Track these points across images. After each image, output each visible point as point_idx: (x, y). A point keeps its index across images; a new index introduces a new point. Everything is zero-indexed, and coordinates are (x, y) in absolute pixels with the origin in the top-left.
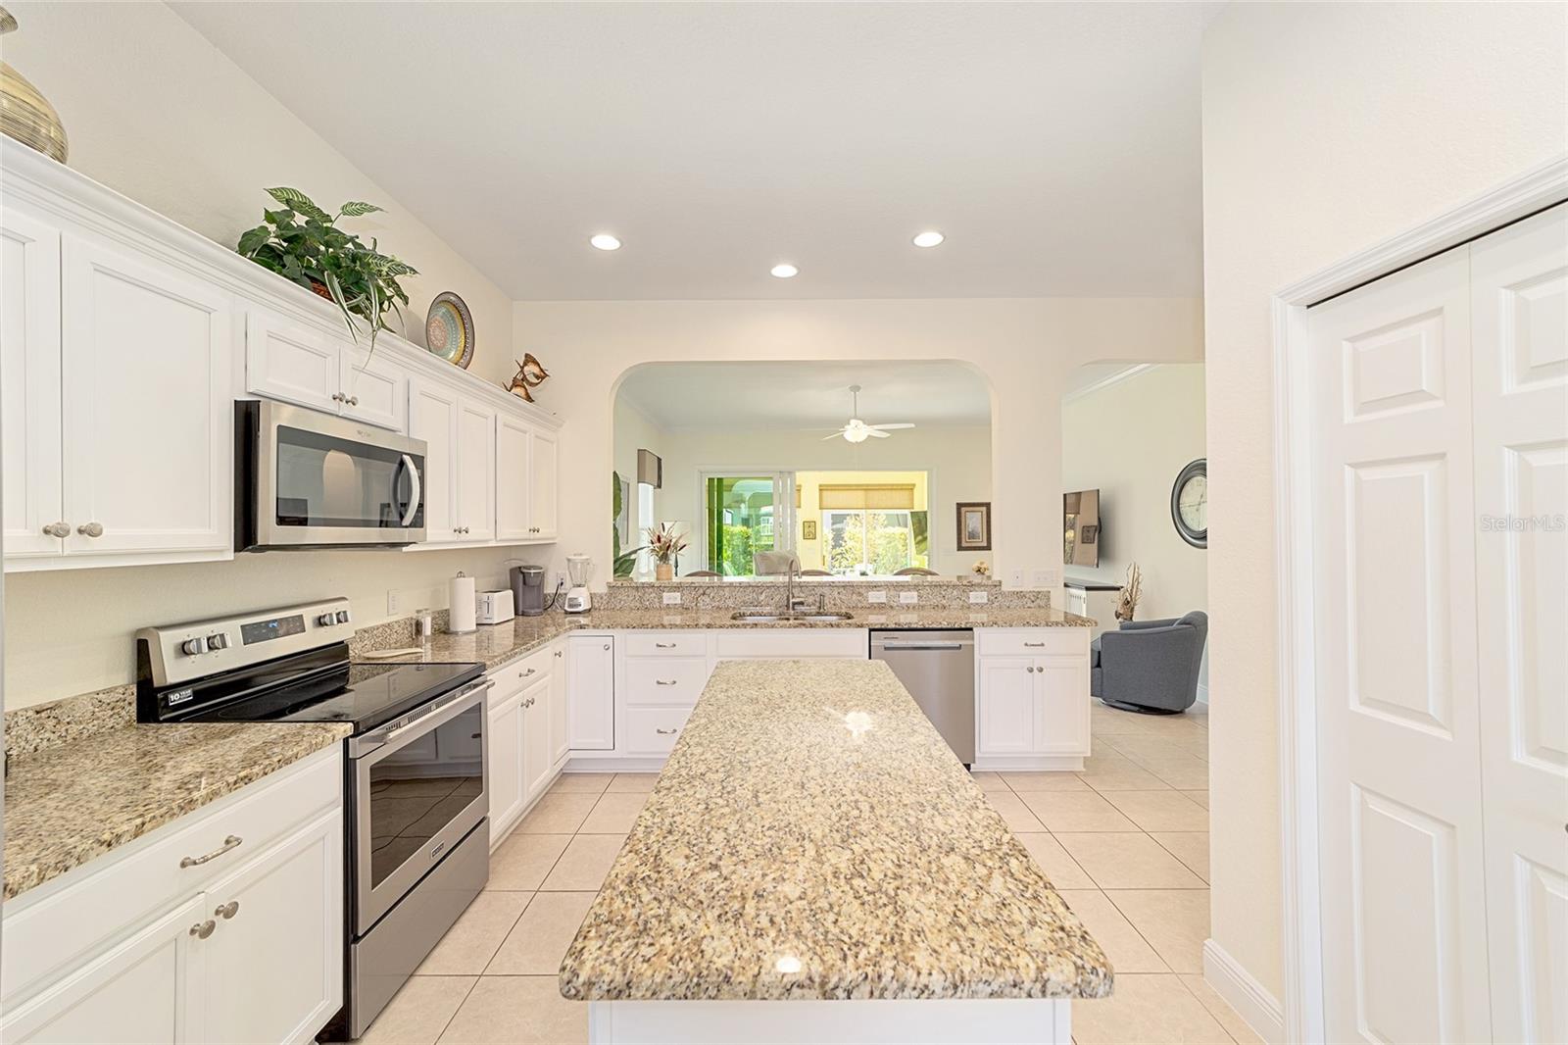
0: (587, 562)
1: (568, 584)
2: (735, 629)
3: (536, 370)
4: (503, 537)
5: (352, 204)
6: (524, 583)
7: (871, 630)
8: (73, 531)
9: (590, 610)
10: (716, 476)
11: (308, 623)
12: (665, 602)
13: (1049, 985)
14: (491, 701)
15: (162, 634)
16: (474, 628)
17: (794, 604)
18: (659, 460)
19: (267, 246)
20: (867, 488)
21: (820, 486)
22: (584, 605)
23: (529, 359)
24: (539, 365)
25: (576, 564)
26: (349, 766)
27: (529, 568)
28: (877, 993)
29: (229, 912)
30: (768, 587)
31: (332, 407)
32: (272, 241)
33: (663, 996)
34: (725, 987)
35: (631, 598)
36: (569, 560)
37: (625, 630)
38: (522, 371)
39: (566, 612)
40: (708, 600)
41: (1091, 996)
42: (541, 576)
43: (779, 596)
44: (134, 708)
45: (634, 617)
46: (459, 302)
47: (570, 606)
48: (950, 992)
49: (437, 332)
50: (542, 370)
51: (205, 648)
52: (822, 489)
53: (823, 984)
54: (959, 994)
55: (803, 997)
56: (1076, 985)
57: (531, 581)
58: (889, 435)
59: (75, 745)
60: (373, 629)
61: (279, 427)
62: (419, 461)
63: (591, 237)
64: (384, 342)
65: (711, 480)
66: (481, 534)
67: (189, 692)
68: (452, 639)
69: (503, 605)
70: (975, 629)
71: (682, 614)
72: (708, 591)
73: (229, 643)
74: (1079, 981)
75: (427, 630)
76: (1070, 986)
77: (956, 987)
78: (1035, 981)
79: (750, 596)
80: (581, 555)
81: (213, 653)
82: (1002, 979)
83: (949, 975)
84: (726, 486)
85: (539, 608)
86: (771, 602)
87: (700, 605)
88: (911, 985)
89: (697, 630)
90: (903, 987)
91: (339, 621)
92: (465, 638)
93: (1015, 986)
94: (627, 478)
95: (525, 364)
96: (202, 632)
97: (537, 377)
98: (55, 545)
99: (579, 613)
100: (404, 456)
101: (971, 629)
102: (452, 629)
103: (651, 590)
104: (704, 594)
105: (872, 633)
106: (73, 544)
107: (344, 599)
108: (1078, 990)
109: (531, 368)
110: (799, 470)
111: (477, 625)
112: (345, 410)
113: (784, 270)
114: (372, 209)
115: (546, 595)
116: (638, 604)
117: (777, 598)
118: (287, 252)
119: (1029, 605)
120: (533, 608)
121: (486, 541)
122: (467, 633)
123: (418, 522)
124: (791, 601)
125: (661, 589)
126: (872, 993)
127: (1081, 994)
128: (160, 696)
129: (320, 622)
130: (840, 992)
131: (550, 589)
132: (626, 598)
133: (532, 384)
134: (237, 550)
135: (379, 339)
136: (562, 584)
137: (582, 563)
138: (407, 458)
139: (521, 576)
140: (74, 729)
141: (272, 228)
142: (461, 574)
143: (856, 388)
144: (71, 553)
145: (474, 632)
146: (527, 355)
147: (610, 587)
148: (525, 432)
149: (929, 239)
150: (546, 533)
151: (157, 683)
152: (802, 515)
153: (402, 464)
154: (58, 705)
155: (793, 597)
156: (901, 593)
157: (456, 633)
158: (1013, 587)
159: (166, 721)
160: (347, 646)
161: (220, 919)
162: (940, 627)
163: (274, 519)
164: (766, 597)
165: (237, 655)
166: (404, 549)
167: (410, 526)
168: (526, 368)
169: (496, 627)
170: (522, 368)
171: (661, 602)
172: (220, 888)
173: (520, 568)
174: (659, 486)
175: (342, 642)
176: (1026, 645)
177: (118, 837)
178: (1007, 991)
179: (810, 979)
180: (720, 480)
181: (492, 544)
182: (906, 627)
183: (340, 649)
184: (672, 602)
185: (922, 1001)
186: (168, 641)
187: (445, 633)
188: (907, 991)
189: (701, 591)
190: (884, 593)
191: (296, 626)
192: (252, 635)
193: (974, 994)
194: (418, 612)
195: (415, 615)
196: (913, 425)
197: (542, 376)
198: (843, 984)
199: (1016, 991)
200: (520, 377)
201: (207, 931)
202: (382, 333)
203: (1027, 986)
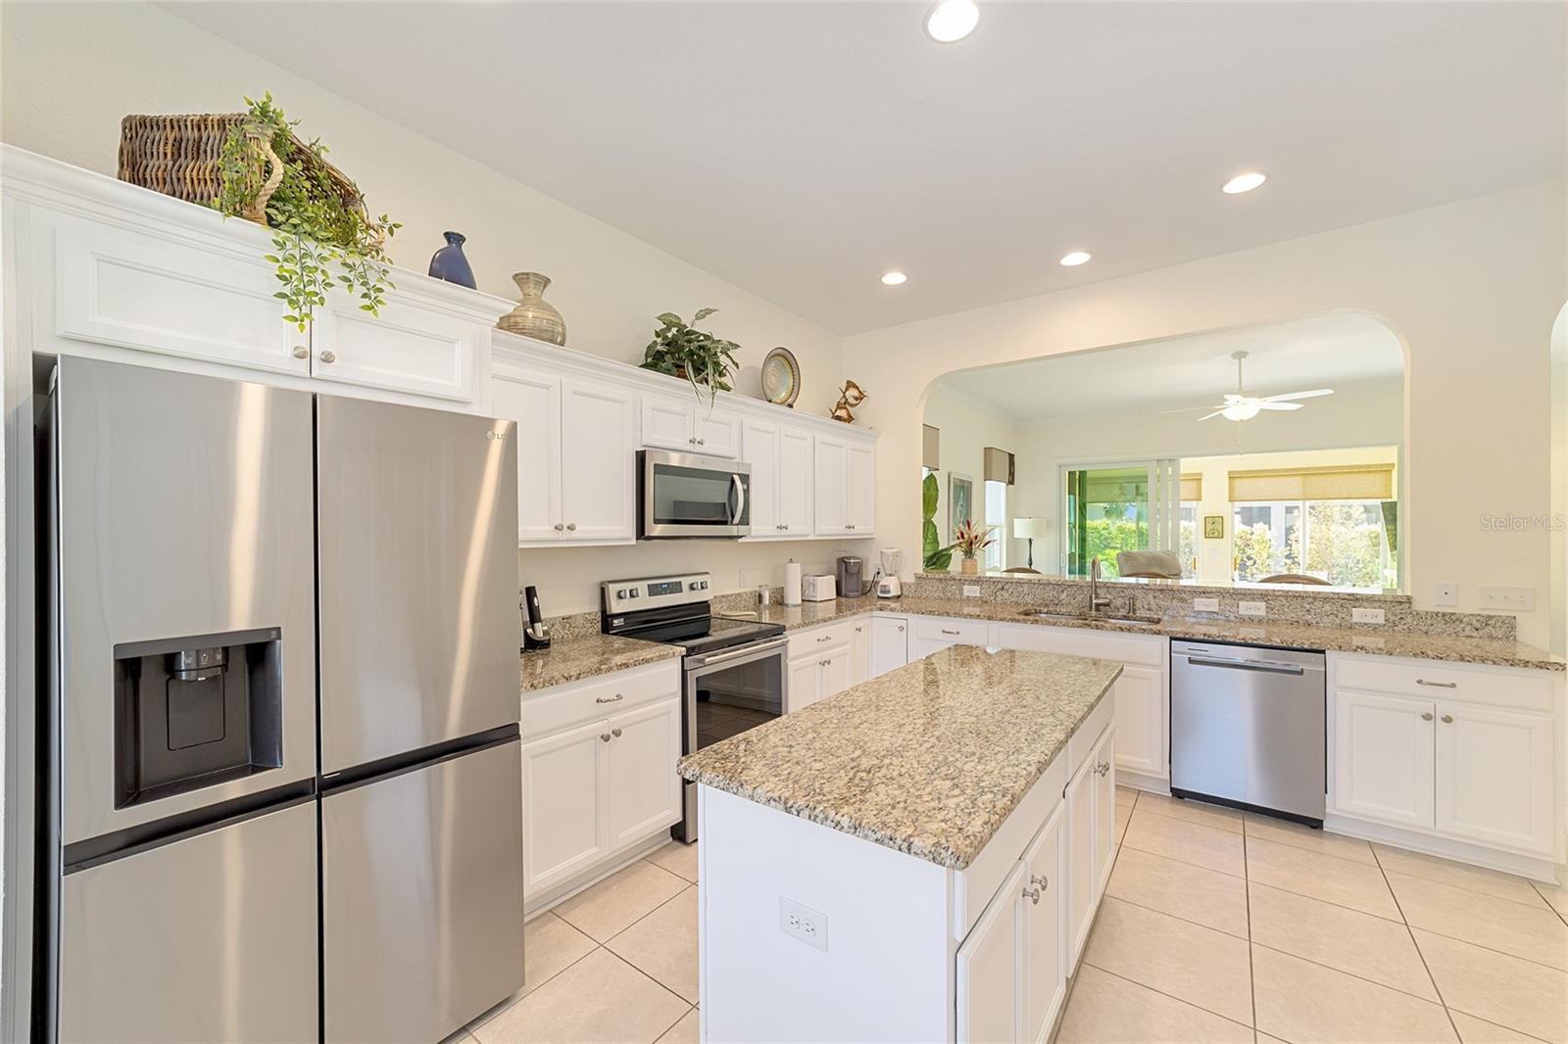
0: (896, 555)
1: (882, 574)
2: (1014, 623)
3: (855, 393)
4: (821, 533)
5: (701, 311)
6: (846, 571)
7: (1172, 639)
8: (565, 528)
9: (899, 597)
10: (1077, 469)
11: (685, 587)
12: (966, 594)
13: (912, 846)
14: (791, 654)
15: (610, 585)
16: (800, 602)
17: (1098, 605)
18: (1011, 456)
19: (658, 351)
20: (1306, 473)
21: (1229, 472)
22: (894, 591)
23: (850, 385)
24: (858, 388)
25: (888, 556)
26: (684, 673)
27: (848, 558)
28: (812, 818)
29: (617, 733)
30: (1070, 586)
31: (690, 447)
32: (659, 348)
33: (715, 785)
34: (740, 789)
35: (935, 589)
36: (882, 553)
37: (916, 615)
38: (844, 396)
39: (879, 597)
40: (1006, 595)
41: (941, 863)
42: (860, 566)
43: (1082, 596)
44: (599, 625)
45: (935, 605)
46: (788, 354)
47: (882, 592)
48: (853, 830)
49: (773, 378)
50: (860, 392)
51: (628, 595)
52: (1233, 477)
53: (785, 803)
54: (857, 833)
55: (775, 807)
56: (930, 852)
57: (854, 570)
58: (1301, 406)
59: (577, 638)
60: (728, 596)
61: (655, 465)
62: (745, 479)
63: (882, 277)
64: (720, 397)
65: (1072, 474)
66: (799, 529)
67: (622, 620)
68: (785, 607)
69: (826, 587)
70: (1327, 652)
71: (981, 606)
72: (1006, 587)
73: (640, 594)
74: (933, 850)
75: (766, 601)
76: (926, 852)
77: (856, 828)
78: (904, 841)
79: (1050, 594)
80: (892, 548)
81: (633, 599)
82: (883, 833)
83: (853, 820)
84: (1091, 479)
85: (858, 591)
86: (1073, 602)
87: (999, 599)
88: (831, 818)
89: (978, 621)
90: (827, 818)
91: (702, 588)
92: (794, 609)
93: (891, 839)
94: (970, 477)
95: (847, 389)
96: (628, 586)
97: (856, 399)
98: (559, 535)
99: (888, 598)
100: (734, 476)
101: (1323, 652)
102: (786, 602)
103: (953, 582)
104: (1003, 589)
105: (1173, 642)
106: (566, 534)
107: (707, 573)
108: (931, 856)
109: (852, 392)
110: (1183, 457)
111: (803, 600)
112: (698, 448)
113: (1075, 258)
114: (712, 311)
115: (866, 582)
116: (942, 595)
117: (1079, 598)
118: (667, 353)
119: (1467, 632)
120: (853, 592)
121: (807, 535)
122: (795, 606)
123: (745, 521)
124: (1094, 601)
125: (962, 582)
126: (810, 817)
127: (934, 859)
128: (609, 619)
129: (692, 588)
130: (793, 810)
131: (868, 576)
132: (933, 589)
133: (852, 405)
134: (637, 539)
135: (718, 396)
136: (878, 573)
137: (893, 556)
138: (736, 477)
139: (844, 565)
140: (577, 630)
141: (659, 340)
142: (791, 561)
143: (1241, 355)
144: (564, 539)
145: (799, 605)
146: (848, 382)
147: (918, 578)
148: (841, 447)
149: (1244, 182)
150: (861, 529)
151: (608, 613)
152: (1202, 509)
153: (733, 482)
154: (569, 617)
155: (1096, 598)
156: (1240, 603)
157: (787, 605)
158: (1438, 606)
159: (613, 634)
160: (709, 605)
161: (612, 736)
162: (1269, 644)
163: (652, 520)
164: (1068, 596)
165: (645, 602)
166: (740, 540)
167: (737, 525)
168: (847, 393)
169: (819, 604)
170: (844, 393)
171: (961, 594)
172: (615, 720)
173: (843, 558)
174: (1011, 482)
175: (706, 602)
176: (1420, 682)
177: (571, 677)
178: (886, 841)
179: (780, 798)
180: (1083, 473)
181: (809, 538)
182: (1220, 639)
183: (704, 606)
184: (972, 595)
185: (836, 831)
186: (612, 589)
187: (780, 604)
188: (829, 821)
189: (1000, 586)
190: (1216, 600)
191: (676, 588)
192: (654, 591)
193: (866, 837)
194: (760, 587)
195: (758, 589)
196: (1332, 392)
197: (860, 398)
198: (796, 806)
199: (891, 843)
200: (843, 401)
201: (606, 738)
202: (720, 392)
203: (899, 842)
